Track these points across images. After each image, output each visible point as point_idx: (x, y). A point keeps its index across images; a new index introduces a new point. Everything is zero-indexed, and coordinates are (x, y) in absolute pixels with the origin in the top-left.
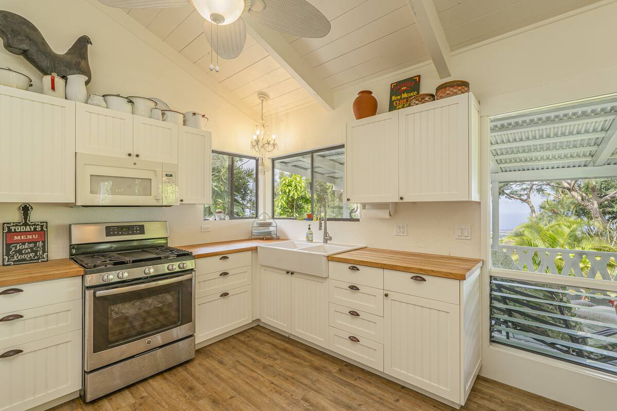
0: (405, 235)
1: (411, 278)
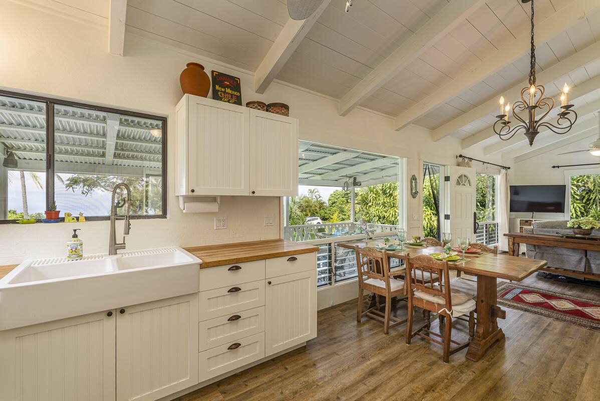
0: (225, 227)
1: (288, 260)
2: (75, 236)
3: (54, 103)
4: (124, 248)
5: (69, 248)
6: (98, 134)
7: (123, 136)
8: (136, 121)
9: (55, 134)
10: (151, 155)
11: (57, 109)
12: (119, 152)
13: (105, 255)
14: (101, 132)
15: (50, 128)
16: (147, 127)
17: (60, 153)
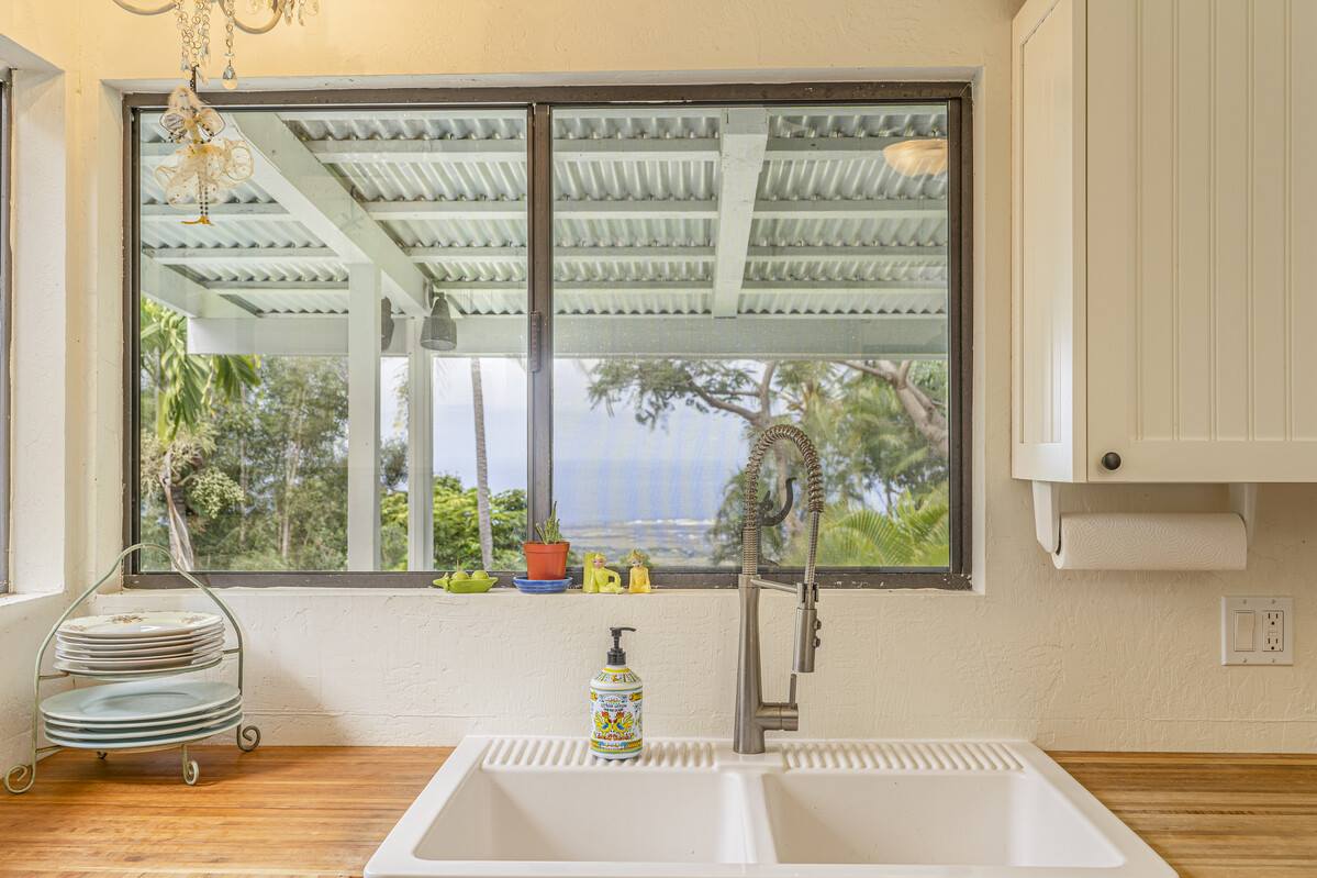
0: (1284, 656)
2: (617, 657)
3: (553, 105)
4: (791, 726)
5: (598, 707)
6: (689, 198)
7: (778, 189)
8: (830, 120)
9: (557, 215)
10: (882, 259)
11: (562, 122)
12: (761, 259)
13: (721, 748)
14: (702, 190)
15: (540, 195)
16: (871, 135)
17: (572, 283)
